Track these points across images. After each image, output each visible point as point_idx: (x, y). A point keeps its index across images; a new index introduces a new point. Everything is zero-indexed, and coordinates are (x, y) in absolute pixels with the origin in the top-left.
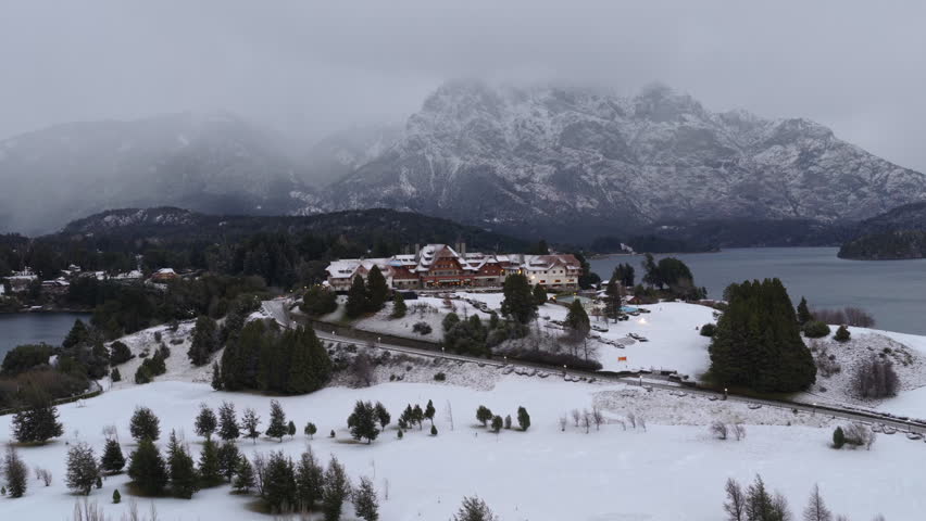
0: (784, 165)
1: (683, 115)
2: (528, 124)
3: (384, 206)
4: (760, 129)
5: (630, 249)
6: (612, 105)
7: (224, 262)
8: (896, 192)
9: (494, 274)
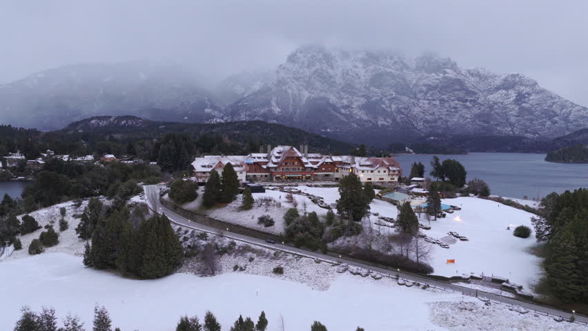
0: (506, 102)
1: (446, 70)
2: (350, 73)
3: (261, 119)
4: (492, 80)
5: (411, 151)
6: (402, 63)
7: (147, 152)
8: (576, 120)
9: (331, 171)
